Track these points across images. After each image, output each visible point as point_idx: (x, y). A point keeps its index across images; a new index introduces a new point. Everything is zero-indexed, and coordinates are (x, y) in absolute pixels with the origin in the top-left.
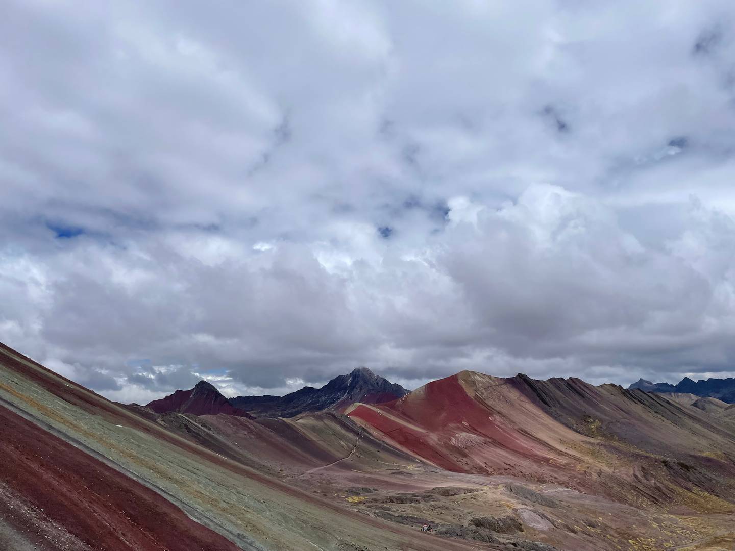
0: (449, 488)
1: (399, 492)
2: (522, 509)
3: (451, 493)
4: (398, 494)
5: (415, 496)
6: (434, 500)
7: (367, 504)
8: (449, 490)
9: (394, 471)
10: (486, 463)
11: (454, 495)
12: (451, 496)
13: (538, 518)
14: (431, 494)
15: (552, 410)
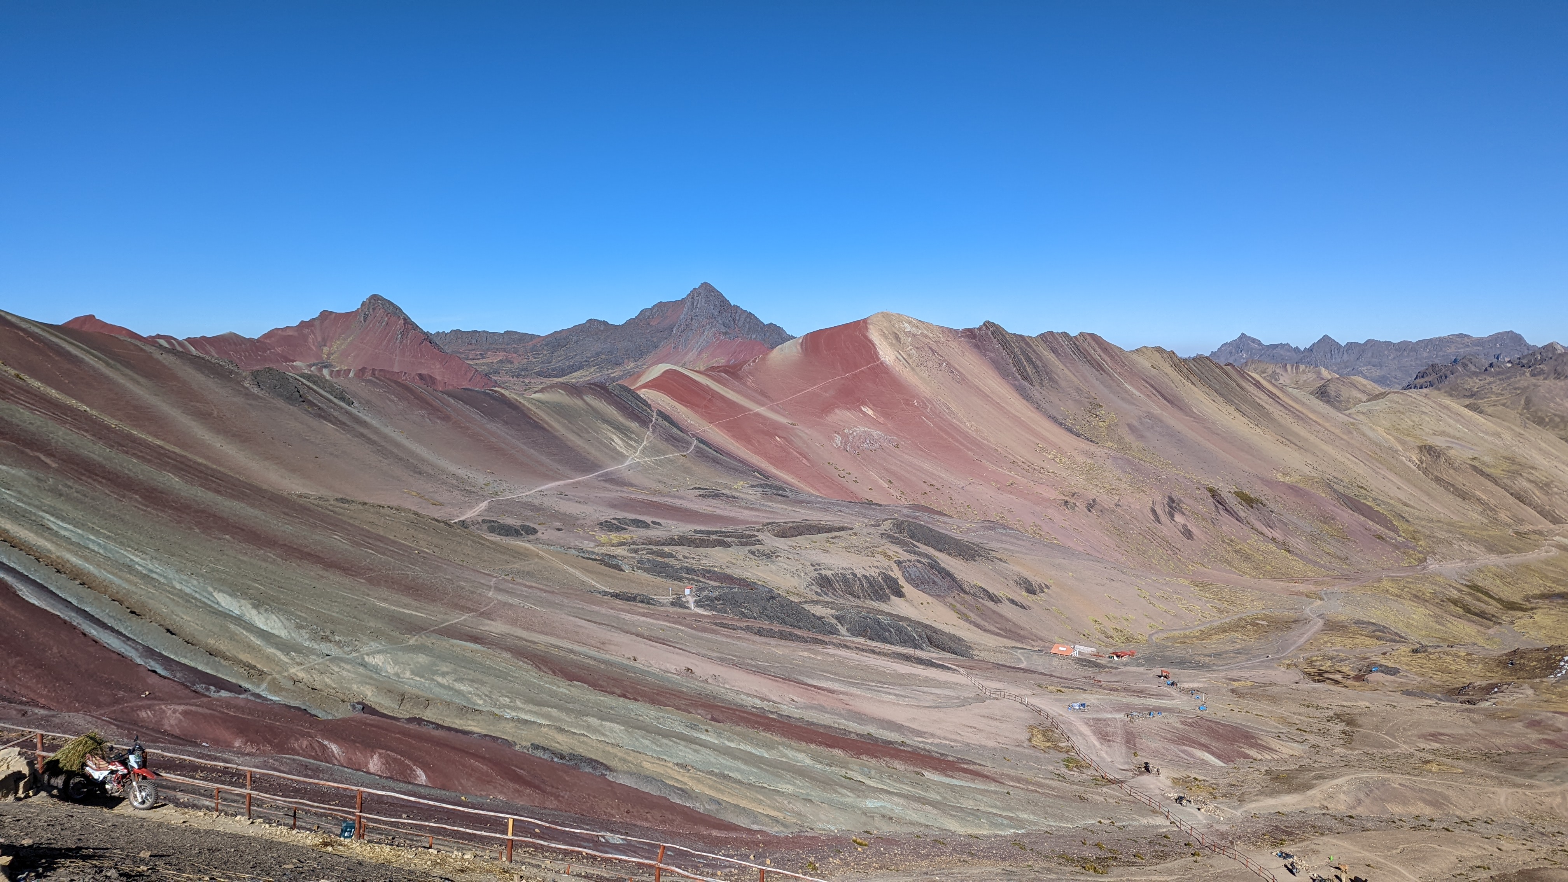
0: (791, 524)
1: (698, 528)
2: (910, 561)
3: (792, 532)
4: (695, 531)
5: (726, 536)
7: (632, 547)
9: (703, 492)
10: (890, 482)
11: (797, 536)
12: (792, 536)
13: (939, 578)
14: (756, 533)
15: (1035, 392)
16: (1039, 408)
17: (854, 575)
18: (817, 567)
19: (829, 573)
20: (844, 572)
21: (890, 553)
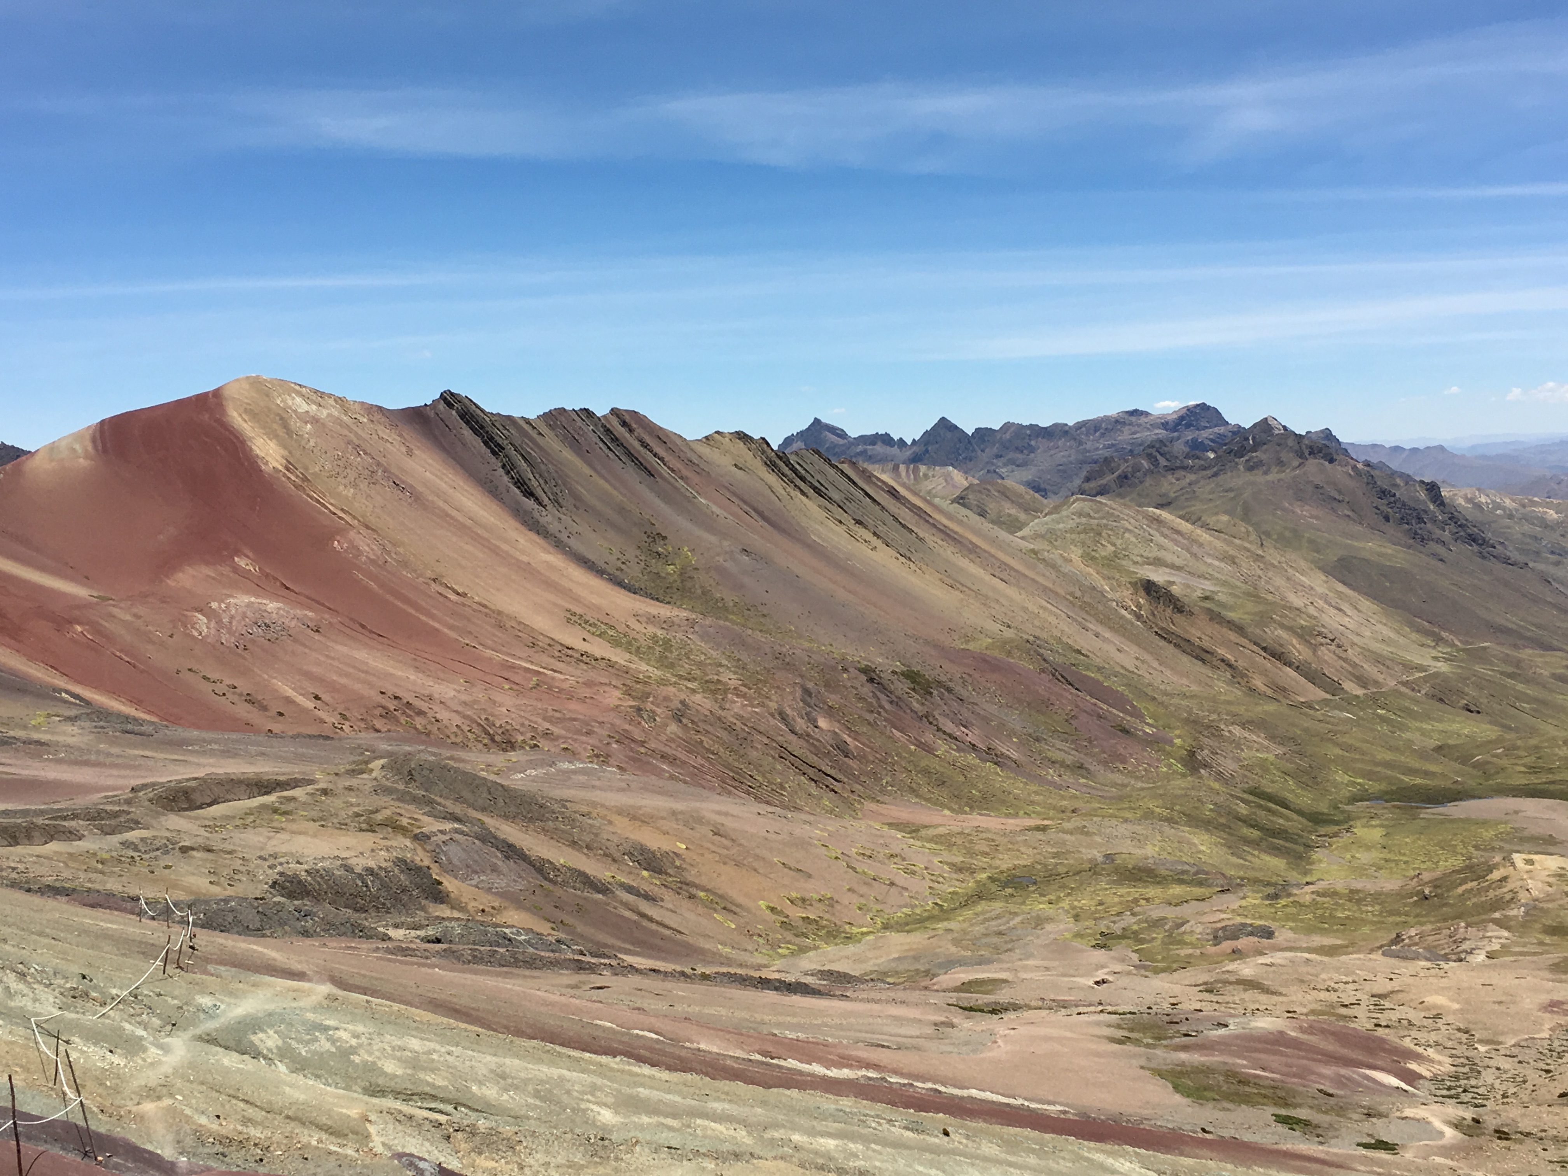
0: (193, 784)
2: (442, 832)
3: (198, 798)
5: (65, 818)
6: (136, 824)
8: (194, 790)
10: (317, 698)
11: (210, 805)
12: (200, 807)
13: (498, 859)
14: (125, 808)
15: (548, 517)
16: (559, 545)
17: (348, 869)
18: (272, 861)
19: (301, 870)
20: (326, 864)
21: (405, 822)
